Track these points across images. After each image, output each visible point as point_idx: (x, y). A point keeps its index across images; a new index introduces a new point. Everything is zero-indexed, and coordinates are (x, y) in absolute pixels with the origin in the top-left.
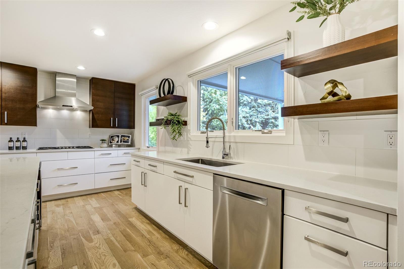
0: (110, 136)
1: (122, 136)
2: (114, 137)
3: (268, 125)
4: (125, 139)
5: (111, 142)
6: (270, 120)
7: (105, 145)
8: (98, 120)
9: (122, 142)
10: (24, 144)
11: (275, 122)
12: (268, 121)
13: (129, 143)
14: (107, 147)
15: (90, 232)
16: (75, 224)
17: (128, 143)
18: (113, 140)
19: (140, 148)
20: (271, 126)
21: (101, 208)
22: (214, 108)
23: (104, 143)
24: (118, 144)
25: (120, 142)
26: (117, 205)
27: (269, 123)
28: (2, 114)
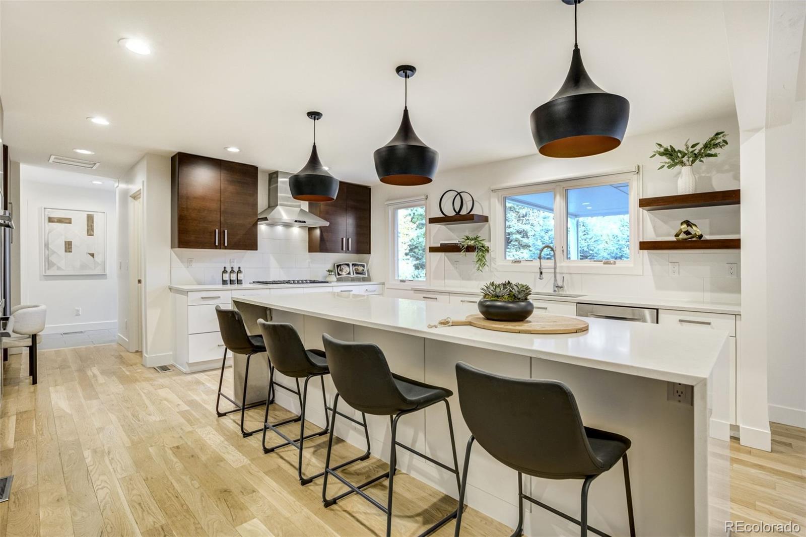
0: (334, 265)
1: (353, 265)
2: (341, 267)
3: (510, 244)
4: (358, 269)
5: (338, 273)
6: (512, 235)
8: (327, 241)
9: (355, 273)
10: (240, 277)
11: (522, 239)
12: (509, 238)
13: (365, 275)
17: (363, 275)
18: (342, 271)
20: (516, 247)
22: (414, 214)
24: (351, 277)
25: (353, 274)
27: (512, 240)
28: (222, 234)
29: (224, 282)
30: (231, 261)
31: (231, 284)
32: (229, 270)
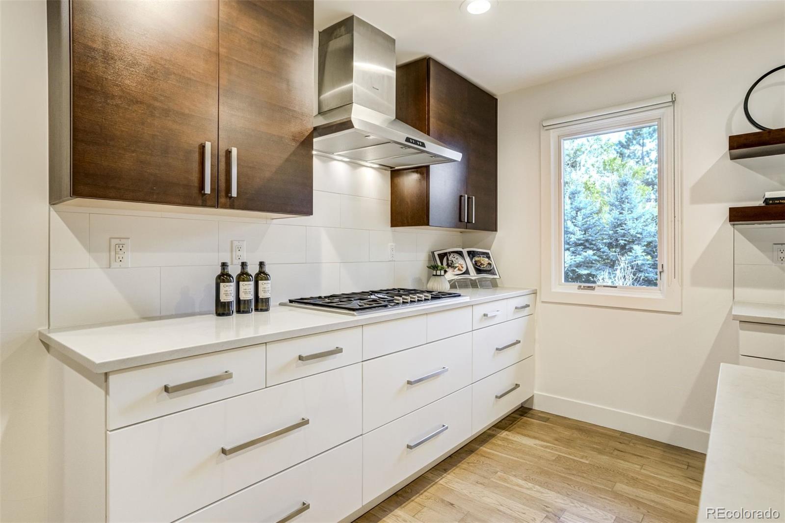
0: (433, 253)
10: (266, 289)
13: (496, 274)
23: (441, 275)
28: (221, 159)
29: (222, 309)
31: (238, 311)
32: (234, 270)
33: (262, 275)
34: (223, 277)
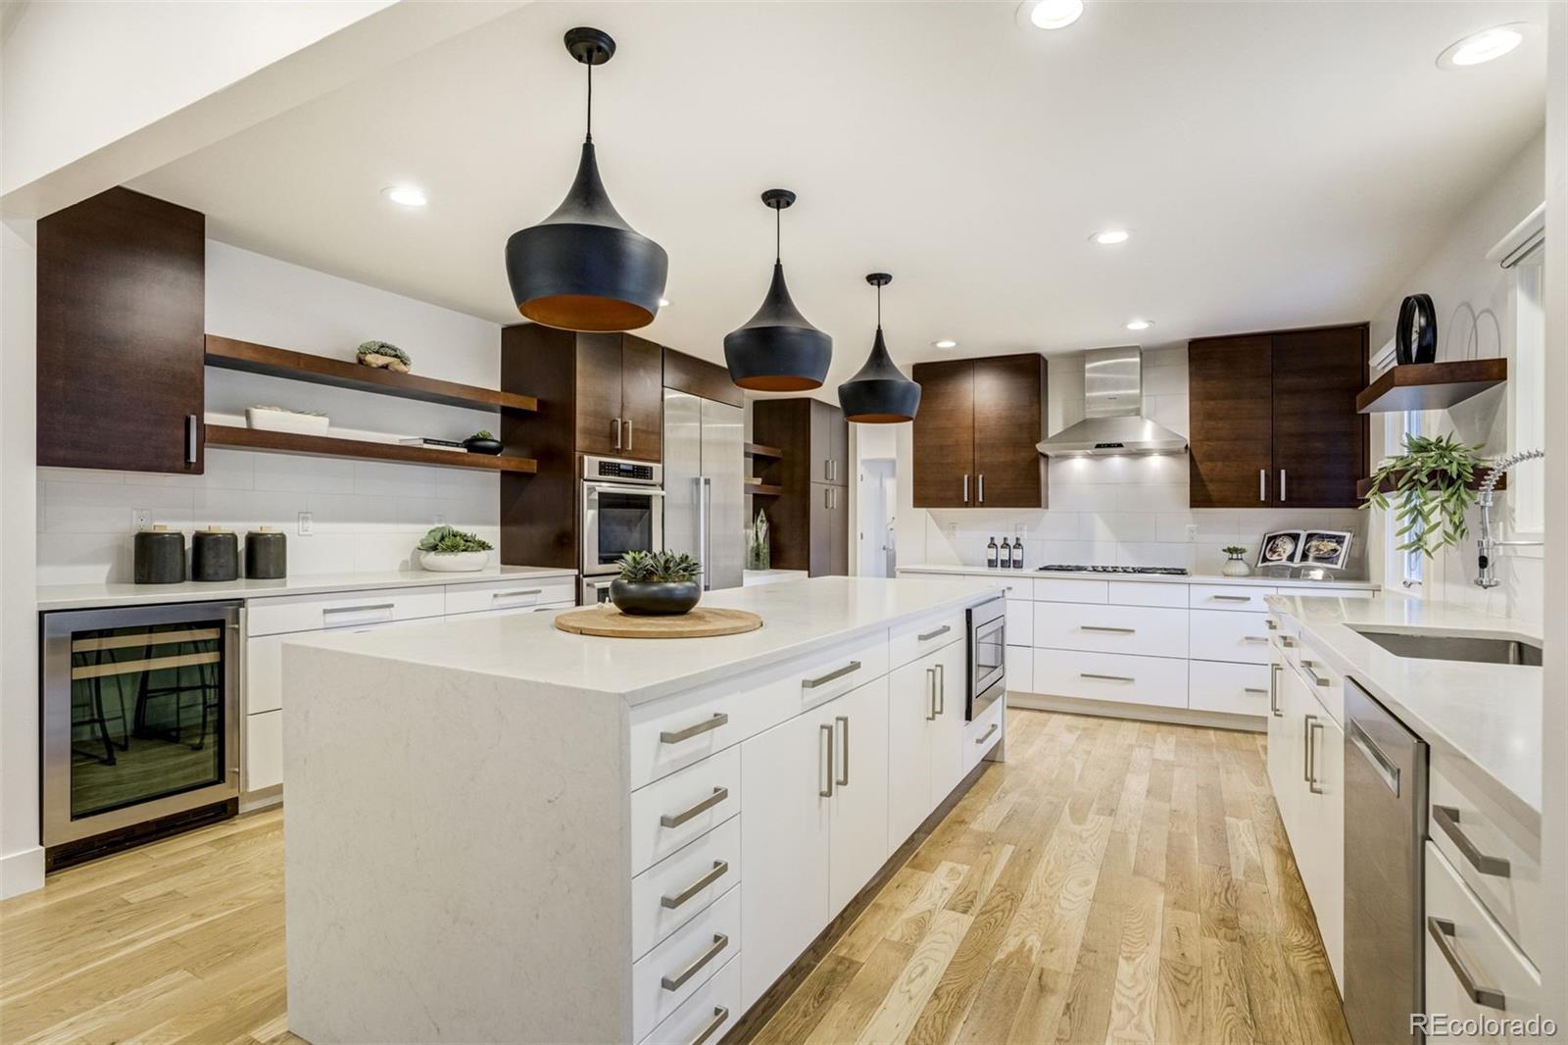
0: (1264, 535)
1: (1310, 537)
2: (1278, 542)
4: (1321, 547)
5: (1264, 557)
7: (1241, 568)
8: (1211, 481)
9: (1310, 558)
10: (1017, 555)
13: (1336, 564)
14: (1245, 576)
15: (1094, 805)
16: (1077, 777)
17: (1332, 563)
18: (1273, 551)
19: (1380, 586)
21: (1173, 766)
23: (1238, 559)
24: (1293, 568)
25: (1301, 560)
26: (1228, 773)
28: (973, 481)
29: (991, 563)
30: (1019, 526)
31: (1002, 566)
32: (999, 542)
33: (1018, 545)
34: (992, 545)
